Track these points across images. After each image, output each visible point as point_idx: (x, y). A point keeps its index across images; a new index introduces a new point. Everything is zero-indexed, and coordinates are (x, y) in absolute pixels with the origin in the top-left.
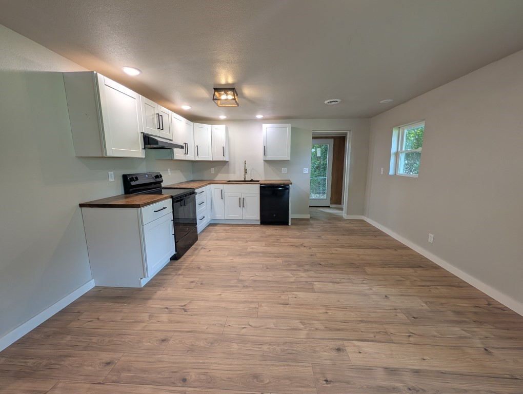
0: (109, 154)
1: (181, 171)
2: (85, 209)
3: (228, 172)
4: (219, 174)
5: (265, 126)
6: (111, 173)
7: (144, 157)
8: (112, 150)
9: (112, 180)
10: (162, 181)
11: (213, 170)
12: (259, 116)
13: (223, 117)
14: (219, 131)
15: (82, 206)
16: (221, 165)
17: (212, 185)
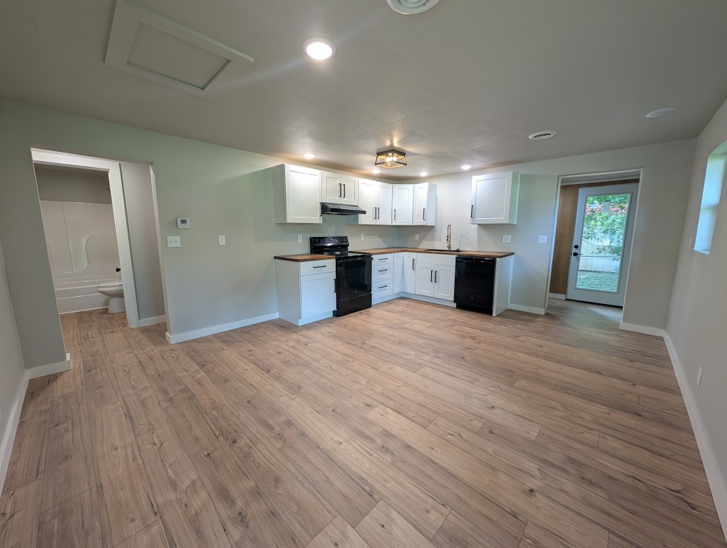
0: (289, 221)
1: (380, 237)
2: (277, 261)
3: (433, 239)
4: (424, 242)
5: (475, 178)
6: (300, 236)
7: (321, 222)
8: (292, 217)
9: (300, 241)
10: (348, 245)
11: (417, 237)
12: (466, 167)
13: (424, 174)
14: (422, 189)
15: (276, 258)
16: (426, 230)
17: (405, 253)
